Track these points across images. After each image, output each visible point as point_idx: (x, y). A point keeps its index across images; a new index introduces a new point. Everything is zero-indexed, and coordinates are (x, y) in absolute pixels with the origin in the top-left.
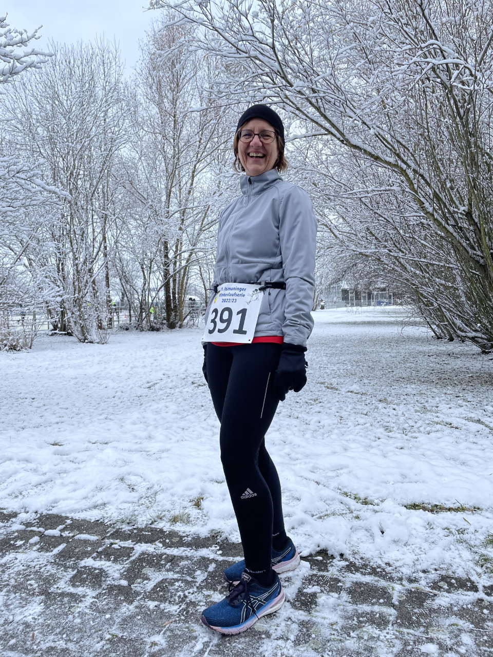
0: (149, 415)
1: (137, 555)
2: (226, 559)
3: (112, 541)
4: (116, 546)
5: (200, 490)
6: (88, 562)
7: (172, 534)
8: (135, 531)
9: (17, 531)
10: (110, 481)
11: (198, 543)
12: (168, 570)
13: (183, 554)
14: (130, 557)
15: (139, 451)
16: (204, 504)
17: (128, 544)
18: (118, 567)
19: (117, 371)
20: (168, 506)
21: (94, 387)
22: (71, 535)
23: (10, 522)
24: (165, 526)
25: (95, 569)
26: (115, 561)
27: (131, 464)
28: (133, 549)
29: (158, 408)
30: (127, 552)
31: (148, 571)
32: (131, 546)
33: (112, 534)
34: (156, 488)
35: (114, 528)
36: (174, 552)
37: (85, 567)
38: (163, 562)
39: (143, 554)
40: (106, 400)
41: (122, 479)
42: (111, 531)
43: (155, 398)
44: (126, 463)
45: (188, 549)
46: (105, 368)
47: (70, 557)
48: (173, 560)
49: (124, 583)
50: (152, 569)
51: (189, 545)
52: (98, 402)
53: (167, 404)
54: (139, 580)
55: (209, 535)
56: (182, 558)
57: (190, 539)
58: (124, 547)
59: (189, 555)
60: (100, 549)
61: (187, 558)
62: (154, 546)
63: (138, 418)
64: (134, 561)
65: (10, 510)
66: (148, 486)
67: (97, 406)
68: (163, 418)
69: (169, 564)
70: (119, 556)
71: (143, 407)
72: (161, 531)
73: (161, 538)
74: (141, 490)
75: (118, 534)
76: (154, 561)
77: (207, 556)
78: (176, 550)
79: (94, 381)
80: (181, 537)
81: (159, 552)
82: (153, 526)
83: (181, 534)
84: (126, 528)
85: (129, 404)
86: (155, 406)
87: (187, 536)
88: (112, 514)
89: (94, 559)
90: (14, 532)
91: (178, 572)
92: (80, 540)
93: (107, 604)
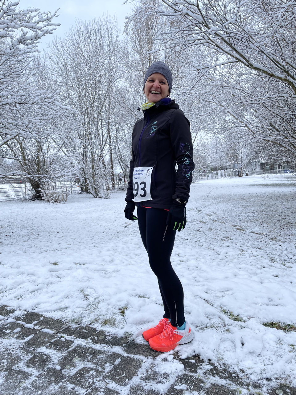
0: (120, 245)
1: (73, 348)
2: (129, 356)
3: (62, 335)
4: (63, 339)
5: (126, 303)
6: (43, 350)
7: (102, 333)
8: (78, 329)
9: (10, 323)
10: (74, 292)
11: (115, 341)
12: (89, 361)
13: (103, 349)
14: (69, 348)
15: (101, 271)
16: (127, 312)
17: (71, 338)
18: (59, 355)
19: (110, 215)
20: (104, 312)
21: (94, 225)
22: (40, 328)
23: (8, 316)
24: (98, 326)
25: (45, 355)
26: (59, 350)
27: (91, 280)
28: (73, 342)
29: (126, 240)
30: (69, 343)
31: (77, 360)
32: (73, 340)
33: (64, 330)
34: (101, 298)
35: (66, 325)
36: (98, 347)
37: (40, 353)
38: (88, 354)
39: (78, 346)
40: (99, 234)
41: (82, 291)
42: (64, 327)
43: (128, 234)
44: (89, 279)
45: (107, 346)
46: (104, 214)
47: (33, 345)
48: (95, 353)
49: (58, 368)
50: (80, 359)
51: (108, 343)
52: (93, 235)
53: (133, 238)
54: (68, 367)
55: (123, 336)
56: (100, 352)
57: (110, 338)
58: (68, 340)
59: (106, 350)
60: (53, 341)
61: (104, 352)
62: (86, 341)
63: (112, 247)
64: (70, 351)
65: (11, 308)
66: (96, 297)
67: (93, 237)
68: (128, 247)
69: (91, 356)
70: (63, 347)
71: (119, 239)
72: (95, 330)
73: (93, 335)
74: (91, 299)
75: (68, 331)
76: (81, 352)
77: (117, 352)
78: (99, 345)
79: (95, 222)
80: (106, 336)
81: (88, 346)
82: (91, 326)
83: (106, 333)
84: (74, 326)
85: (111, 237)
86: (126, 239)
87: (109, 336)
88: (69, 315)
89: (47, 347)
90: (8, 324)
91: (95, 363)
92: (43, 333)
93: (43, 383)
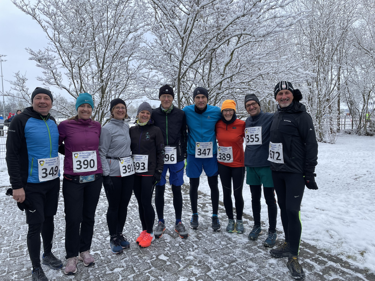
1: (328, 265)
3: (319, 256)
4: (320, 259)
6: (308, 261)
7: (346, 263)
8: (329, 256)
11: (357, 270)
12: (340, 276)
13: (349, 272)
14: (325, 265)
17: (325, 260)
18: (319, 267)
22: (302, 248)
23: (280, 235)
25: (310, 264)
26: (319, 264)
28: (327, 262)
30: (325, 263)
31: (332, 273)
32: (327, 261)
33: (319, 253)
35: (320, 251)
36: (345, 270)
37: (306, 262)
38: (339, 272)
39: (331, 266)
42: (319, 252)
45: (352, 271)
47: (301, 256)
48: (344, 273)
49: (321, 273)
50: (334, 273)
51: (352, 270)
54: (327, 275)
55: (364, 269)
56: (348, 273)
57: (354, 267)
58: (323, 260)
59: (351, 273)
60: (313, 258)
61: (350, 274)
62: (336, 264)
64: (327, 267)
69: (341, 274)
70: (321, 263)
72: (341, 260)
73: (340, 262)
75: (321, 254)
76: (336, 271)
77: (359, 277)
78: (346, 269)
80: (350, 265)
81: (338, 268)
82: (338, 256)
83: (350, 264)
84: (326, 253)
87: (353, 266)
89: (311, 260)
91: (344, 278)
92: (305, 251)
93: (313, 278)
